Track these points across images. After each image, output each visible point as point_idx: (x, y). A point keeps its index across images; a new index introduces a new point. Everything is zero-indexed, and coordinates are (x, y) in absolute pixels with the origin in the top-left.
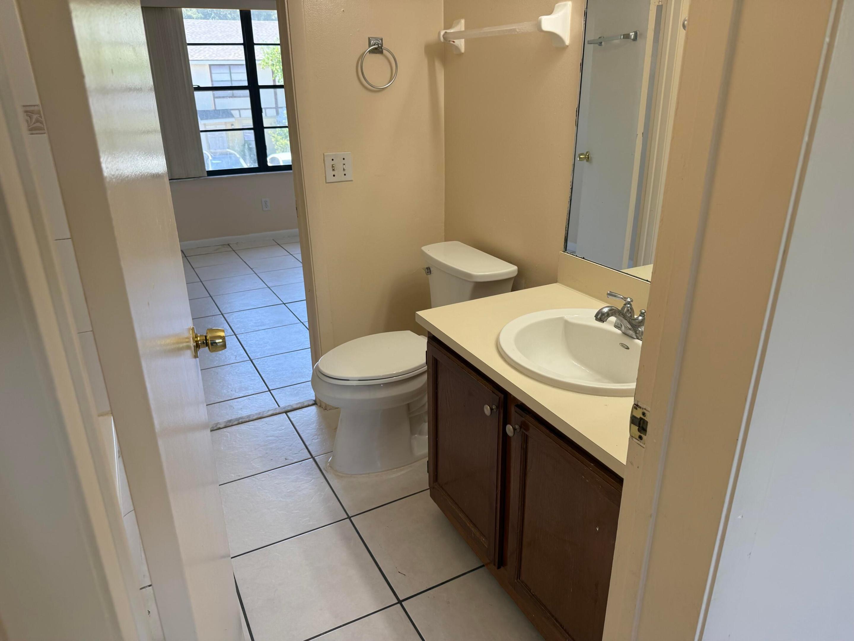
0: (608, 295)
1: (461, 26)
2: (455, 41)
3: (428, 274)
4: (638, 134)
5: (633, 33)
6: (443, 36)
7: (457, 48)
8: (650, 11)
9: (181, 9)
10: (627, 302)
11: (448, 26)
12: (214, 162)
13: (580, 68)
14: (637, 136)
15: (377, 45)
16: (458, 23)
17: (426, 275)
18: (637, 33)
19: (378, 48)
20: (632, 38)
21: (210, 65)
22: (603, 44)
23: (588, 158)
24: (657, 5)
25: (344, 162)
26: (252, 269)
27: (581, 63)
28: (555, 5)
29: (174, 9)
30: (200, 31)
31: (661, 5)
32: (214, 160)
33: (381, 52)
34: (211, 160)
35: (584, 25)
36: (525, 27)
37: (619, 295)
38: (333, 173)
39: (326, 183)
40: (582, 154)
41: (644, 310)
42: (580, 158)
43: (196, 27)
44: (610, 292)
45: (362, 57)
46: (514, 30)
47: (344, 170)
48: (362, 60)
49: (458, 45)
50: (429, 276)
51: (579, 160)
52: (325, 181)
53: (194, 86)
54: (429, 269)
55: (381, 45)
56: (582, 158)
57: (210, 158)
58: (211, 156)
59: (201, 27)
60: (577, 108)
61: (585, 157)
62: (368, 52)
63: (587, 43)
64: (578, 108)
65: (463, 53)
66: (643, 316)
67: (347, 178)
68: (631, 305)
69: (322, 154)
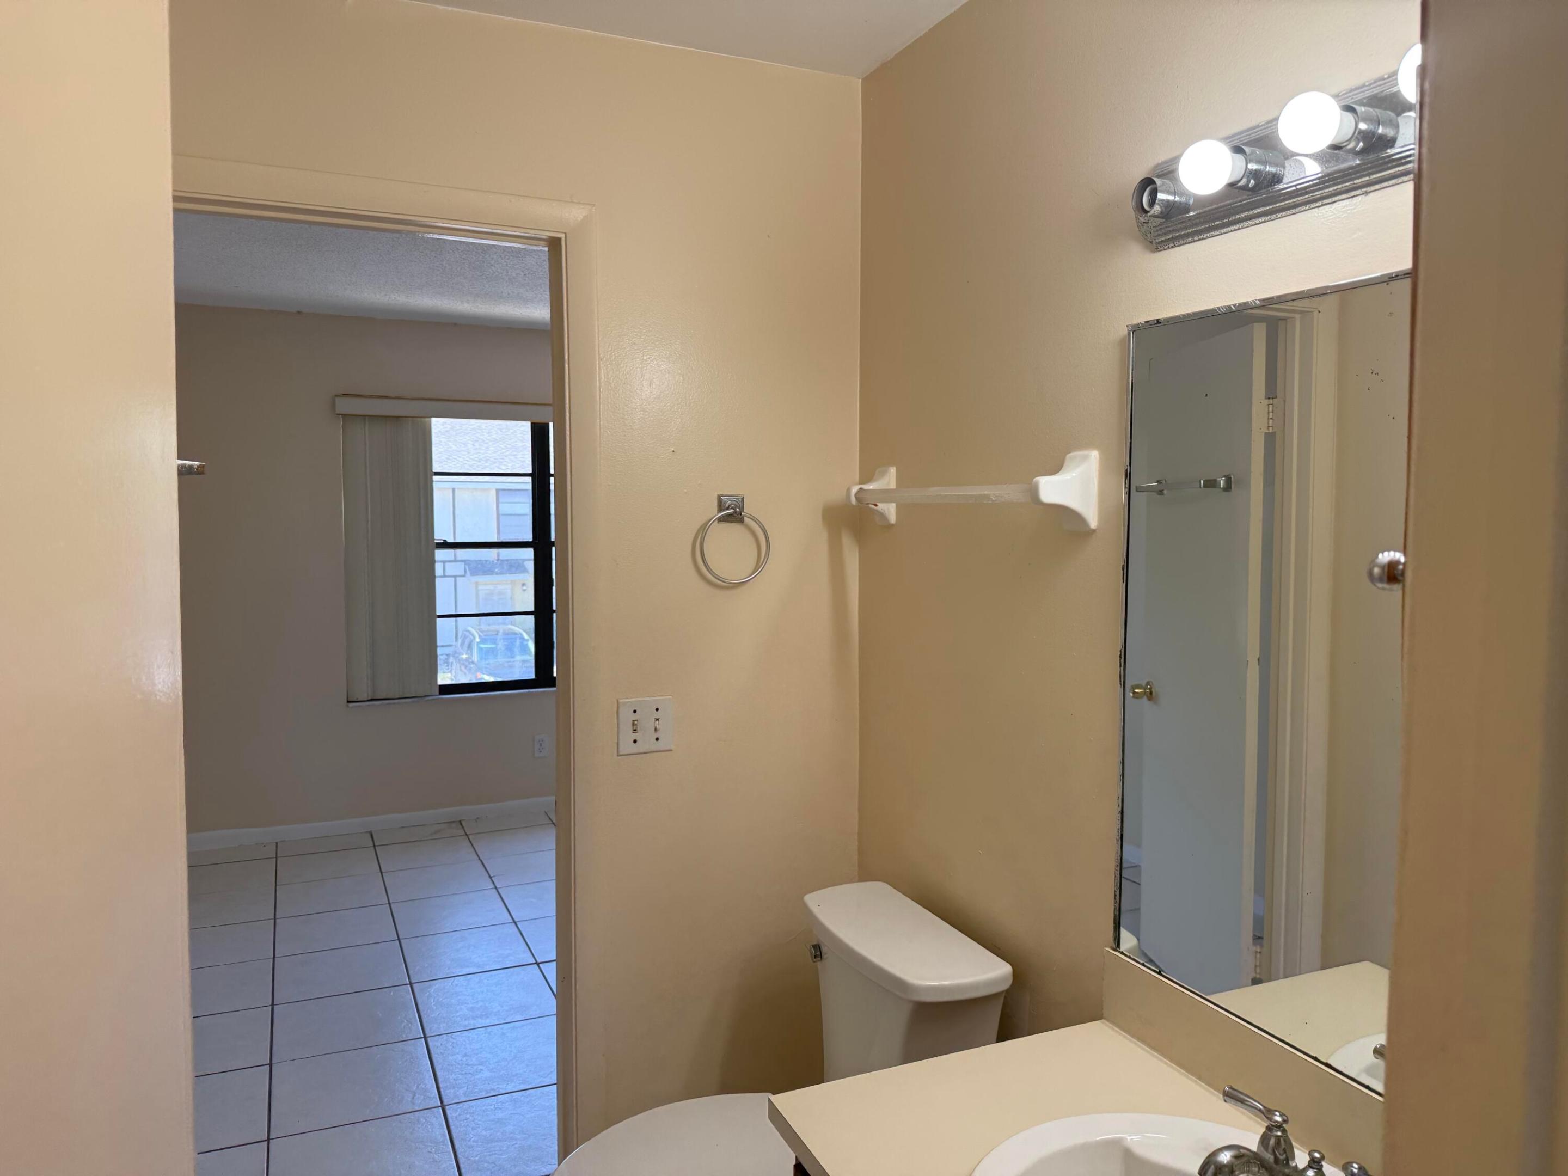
0: (1227, 1096)
1: (889, 480)
2: (878, 504)
3: (815, 960)
4: (1248, 660)
5: (1223, 479)
6: (856, 495)
7: (882, 516)
8: (1252, 442)
9: (430, 421)
10: (1273, 1124)
11: (866, 477)
12: (482, 646)
13: (1122, 574)
14: (1247, 664)
15: (733, 508)
16: (884, 473)
17: (811, 961)
18: (1231, 478)
19: (735, 515)
20: (1222, 486)
21: (498, 491)
22: (1165, 492)
23: (1151, 693)
24: (1266, 433)
25: (657, 715)
26: (491, 878)
27: (1124, 565)
28: (1066, 455)
29: (419, 419)
30: (488, 438)
31: (1272, 433)
32: (484, 644)
33: (741, 521)
34: (478, 642)
35: (1127, 496)
36: (1008, 492)
37: (1252, 1101)
38: (635, 736)
39: (618, 756)
40: (1138, 687)
41: (1319, 1153)
42: (1134, 693)
43: (483, 432)
44: (1231, 1088)
45: (703, 529)
46: (987, 497)
47: (656, 730)
48: (703, 533)
49: (884, 511)
50: (819, 963)
51: (1133, 697)
52: (616, 752)
53: (436, 541)
54: (818, 947)
55: (739, 509)
56: (1137, 693)
57: (478, 640)
58: (480, 636)
59: (491, 432)
60: (1121, 651)
61: (1145, 693)
62: (715, 520)
63: (1135, 490)
64: (1123, 651)
65: (893, 525)
66: (1317, 1169)
67: (661, 745)
68: (1284, 1131)
69: (616, 702)
